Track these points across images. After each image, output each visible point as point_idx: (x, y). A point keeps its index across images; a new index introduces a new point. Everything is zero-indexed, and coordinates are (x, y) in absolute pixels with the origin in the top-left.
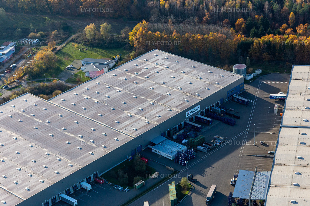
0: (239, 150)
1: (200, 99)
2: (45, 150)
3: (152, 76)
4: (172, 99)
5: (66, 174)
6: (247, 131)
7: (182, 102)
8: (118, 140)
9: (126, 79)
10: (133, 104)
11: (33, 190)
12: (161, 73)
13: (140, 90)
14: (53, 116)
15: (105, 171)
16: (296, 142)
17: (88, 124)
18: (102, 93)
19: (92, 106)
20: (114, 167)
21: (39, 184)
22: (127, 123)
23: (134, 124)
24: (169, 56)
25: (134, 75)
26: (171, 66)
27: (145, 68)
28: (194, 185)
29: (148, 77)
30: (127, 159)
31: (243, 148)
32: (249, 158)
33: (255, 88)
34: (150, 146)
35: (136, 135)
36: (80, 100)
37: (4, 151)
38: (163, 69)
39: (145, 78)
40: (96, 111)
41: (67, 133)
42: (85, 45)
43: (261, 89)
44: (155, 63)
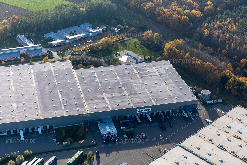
0: (147, 148)
1: (155, 104)
2: (37, 99)
3: (146, 77)
4: (139, 97)
5: (29, 118)
6: (166, 138)
7: (141, 102)
8: (78, 110)
9: (129, 73)
10: (114, 91)
11: (3, 121)
12: (153, 77)
13: (128, 84)
14: (65, 80)
15: (60, 126)
16: (174, 160)
17: (76, 93)
18: (106, 77)
19: (91, 83)
20: (68, 126)
21: (11, 118)
22: (96, 101)
23: (99, 104)
24: (171, 68)
25: (136, 73)
26: (163, 75)
27: (148, 70)
28: (95, 158)
29: (142, 77)
30: (79, 124)
31: (151, 148)
32: (147, 157)
33: (206, 111)
34: (99, 122)
35: (91, 112)
36: (90, 76)
37: (18, 91)
38: (157, 75)
39: (140, 77)
40: (90, 87)
41: (59, 94)
42: (141, 43)
43: (209, 113)
44: (157, 69)
